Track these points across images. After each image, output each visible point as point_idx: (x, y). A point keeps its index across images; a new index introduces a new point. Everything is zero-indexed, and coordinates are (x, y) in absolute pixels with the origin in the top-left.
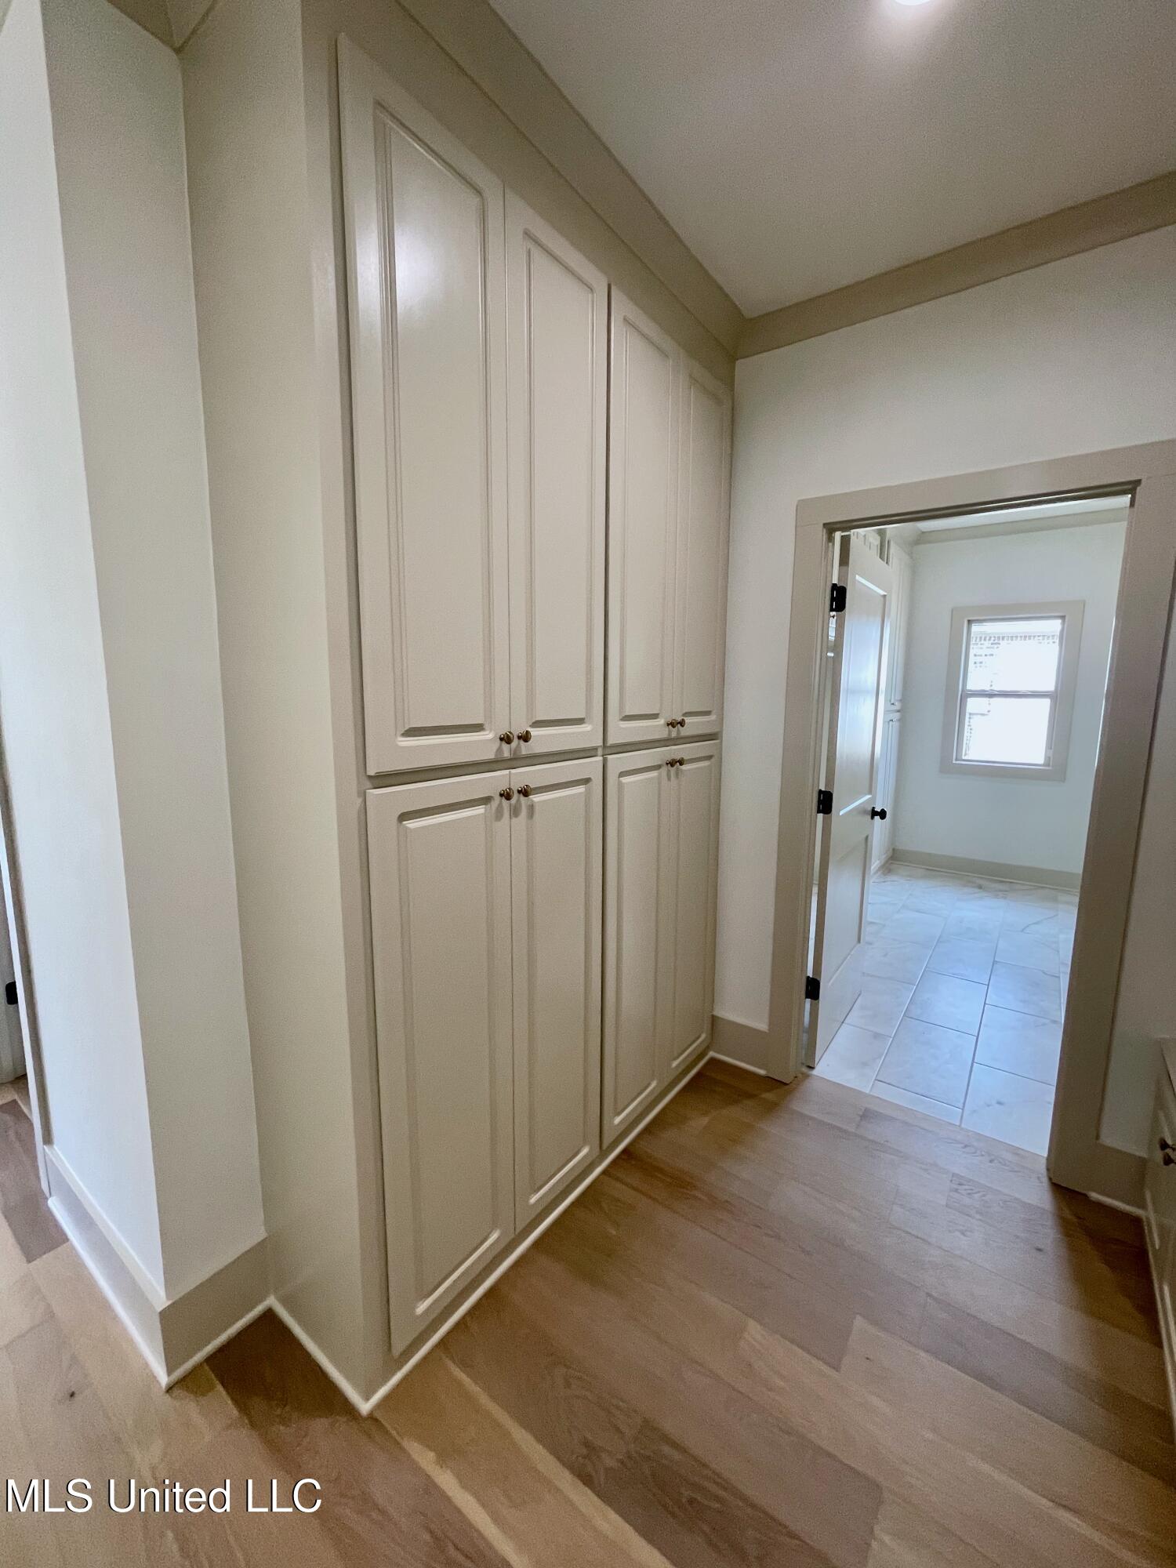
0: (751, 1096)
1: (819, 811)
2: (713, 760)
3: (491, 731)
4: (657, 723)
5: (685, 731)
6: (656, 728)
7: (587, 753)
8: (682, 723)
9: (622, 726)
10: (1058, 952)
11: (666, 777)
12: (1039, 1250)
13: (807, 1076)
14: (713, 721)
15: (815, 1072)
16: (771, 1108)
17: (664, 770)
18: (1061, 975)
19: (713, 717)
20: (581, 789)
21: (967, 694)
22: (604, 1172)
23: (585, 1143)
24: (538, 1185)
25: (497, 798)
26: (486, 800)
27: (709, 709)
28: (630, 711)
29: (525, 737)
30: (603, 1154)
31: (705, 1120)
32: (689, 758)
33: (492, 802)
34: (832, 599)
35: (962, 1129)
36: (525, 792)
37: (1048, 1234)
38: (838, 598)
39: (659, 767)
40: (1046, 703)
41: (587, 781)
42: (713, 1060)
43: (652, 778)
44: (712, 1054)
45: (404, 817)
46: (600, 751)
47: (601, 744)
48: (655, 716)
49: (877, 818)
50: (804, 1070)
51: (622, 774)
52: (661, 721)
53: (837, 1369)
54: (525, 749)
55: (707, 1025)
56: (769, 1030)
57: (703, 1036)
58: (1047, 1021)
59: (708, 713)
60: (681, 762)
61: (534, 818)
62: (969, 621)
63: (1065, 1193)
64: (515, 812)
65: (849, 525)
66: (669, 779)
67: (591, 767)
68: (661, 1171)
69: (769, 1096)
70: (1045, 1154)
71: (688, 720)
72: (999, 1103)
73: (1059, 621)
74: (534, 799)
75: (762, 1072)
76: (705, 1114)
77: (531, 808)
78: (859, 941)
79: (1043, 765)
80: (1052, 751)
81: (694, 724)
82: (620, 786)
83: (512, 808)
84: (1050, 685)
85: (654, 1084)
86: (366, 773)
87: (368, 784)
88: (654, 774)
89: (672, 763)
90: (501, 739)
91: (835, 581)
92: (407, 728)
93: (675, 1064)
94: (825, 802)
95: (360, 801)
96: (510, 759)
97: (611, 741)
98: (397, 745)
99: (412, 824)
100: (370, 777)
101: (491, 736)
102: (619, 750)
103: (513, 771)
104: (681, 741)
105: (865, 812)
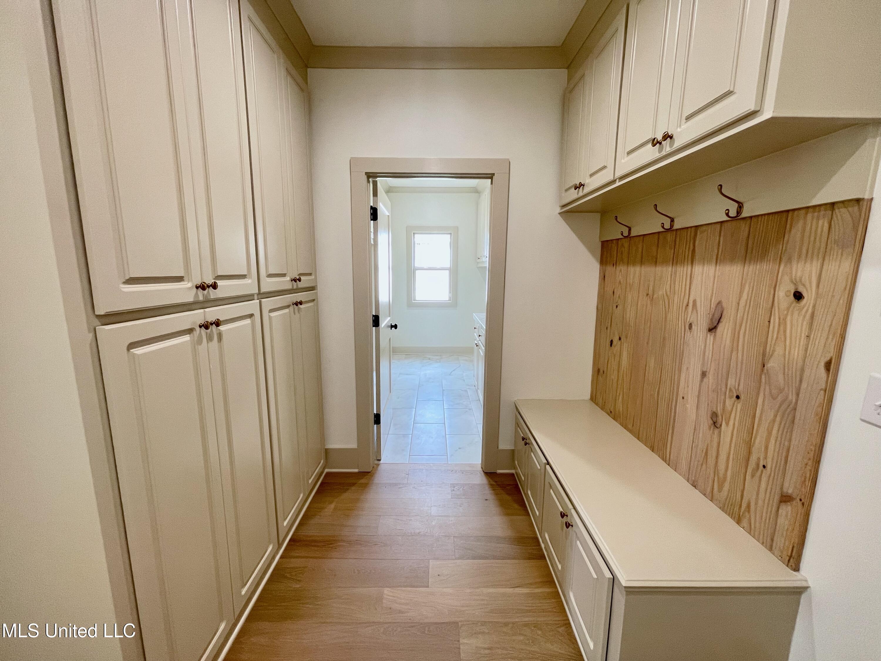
0: (354, 484)
1: (373, 326)
2: (315, 302)
3: (189, 282)
4: (286, 279)
5: (301, 285)
6: (285, 283)
7: (248, 298)
8: (300, 280)
9: (268, 280)
10: (464, 380)
11: (293, 314)
12: (486, 500)
13: (378, 465)
14: (312, 279)
15: (381, 462)
16: (365, 486)
17: (291, 308)
18: (468, 390)
19: (313, 277)
20: (248, 321)
21: (416, 269)
22: (282, 557)
23: (270, 543)
24: (245, 581)
25: (198, 329)
26: (190, 331)
27: (310, 272)
28: (272, 271)
29: (214, 286)
30: (280, 545)
31: (332, 506)
32: (305, 300)
33: (194, 332)
34: (371, 214)
35: (449, 464)
36: (217, 323)
37: (488, 492)
38: (374, 214)
39: (288, 306)
40: (447, 272)
41: (251, 316)
42: (328, 474)
43: (286, 313)
44: (327, 470)
45: (132, 346)
46: (256, 297)
47: (257, 292)
48: (284, 275)
49: (393, 329)
50: (376, 462)
51: (271, 311)
52: (288, 278)
53: (428, 587)
54: (213, 294)
55: (323, 454)
56: (358, 447)
57: (322, 461)
58: (467, 410)
59: (310, 274)
60: (301, 303)
61: (222, 342)
62: (414, 233)
63: (490, 475)
64: (210, 338)
65: (375, 175)
66: (295, 314)
67: (252, 306)
68: (315, 541)
69: (363, 481)
70: (480, 462)
71: (303, 278)
72: (460, 448)
73: (449, 236)
74: (221, 329)
75: (356, 470)
76: (331, 503)
77: (220, 336)
78: (390, 392)
79: (448, 301)
80: (451, 294)
81: (305, 282)
82: (270, 318)
83: (208, 336)
84: (448, 264)
85: (301, 495)
86: (94, 312)
87: (96, 322)
88: (287, 311)
89: (296, 304)
90: (197, 287)
91: (372, 205)
92: (127, 278)
93: (310, 481)
94: (376, 321)
95: (91, 335)
96: (204, 302)
97: (263, 290)
98: (121, 291)
99: (138, 351)
100: (98, 316)
101: (189, 285)
102: (268, 296)
103: (207, 310)
104: (300, 290)
105: (388, 326)
